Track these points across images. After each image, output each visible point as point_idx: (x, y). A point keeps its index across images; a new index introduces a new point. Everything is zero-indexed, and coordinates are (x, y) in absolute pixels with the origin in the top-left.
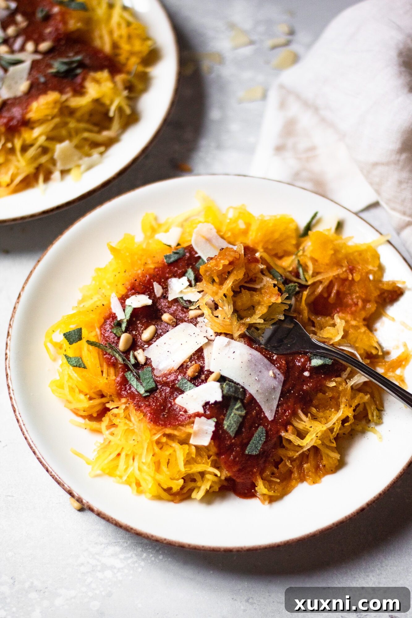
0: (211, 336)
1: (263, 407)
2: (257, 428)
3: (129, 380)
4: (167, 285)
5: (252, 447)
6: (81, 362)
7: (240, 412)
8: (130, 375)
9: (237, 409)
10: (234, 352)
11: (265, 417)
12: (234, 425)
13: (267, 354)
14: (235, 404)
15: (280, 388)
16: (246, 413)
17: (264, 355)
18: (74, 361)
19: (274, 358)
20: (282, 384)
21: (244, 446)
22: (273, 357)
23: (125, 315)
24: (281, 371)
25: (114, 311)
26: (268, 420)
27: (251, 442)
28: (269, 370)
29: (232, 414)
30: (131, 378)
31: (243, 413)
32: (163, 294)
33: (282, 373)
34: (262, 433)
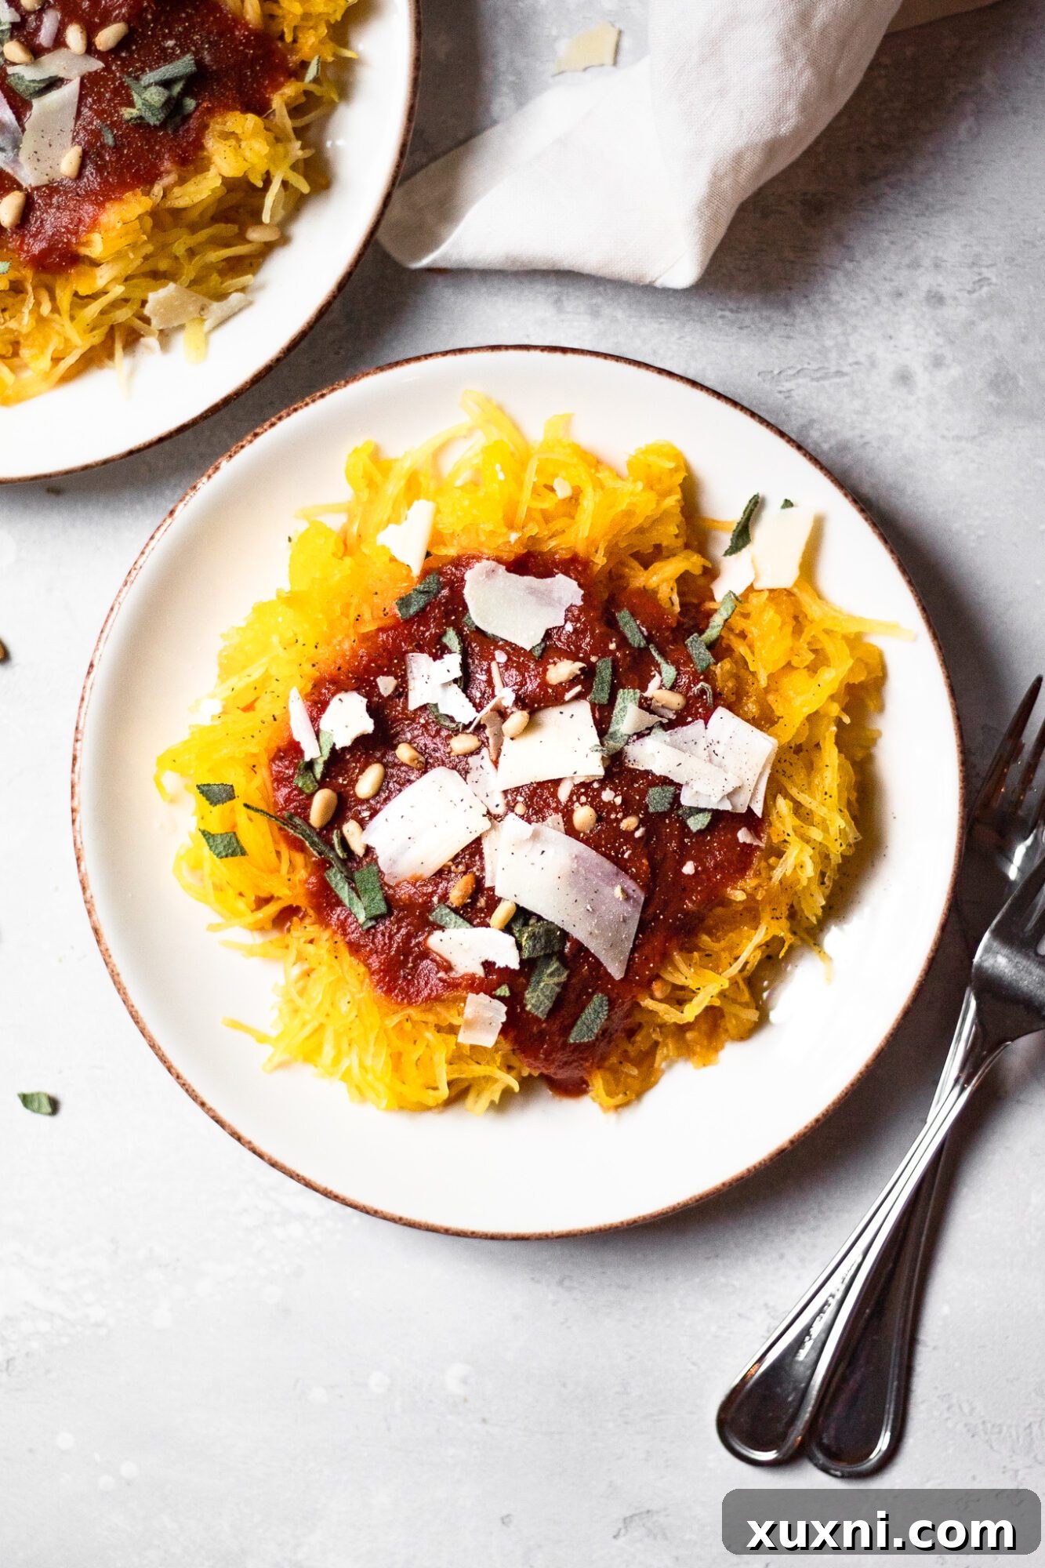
0: (497, 806)
1: (602, 959)
2: (590, 996)
3: (333, 886)
4: (405, 670)
5: (581, 1030)
6: (235, 844)
7: (556, 980)
8: (335, 877)
9: (551, 975)
10: (543, 852)
11: (609, 975)
12: (546, 1001)
13: (610, 849)
14: (548, 966)
15: (638, 916)
16: (569, 976)
17: (604, 855)
18: (222, 845)
19: (626, 856)
20: (640, 909)
21: (567, 1030)
22: (624, 853)
23: (320, 748)
24: (638, 883)
25: (297, 738)
26: (614, 980)
27: (579, 1023)
28: (613, 886)
29: (542, 984)
30: (337, 884)
31: (563, 978)
32: (396, 689)
33: (642, 887)
34: (601, 1006)
